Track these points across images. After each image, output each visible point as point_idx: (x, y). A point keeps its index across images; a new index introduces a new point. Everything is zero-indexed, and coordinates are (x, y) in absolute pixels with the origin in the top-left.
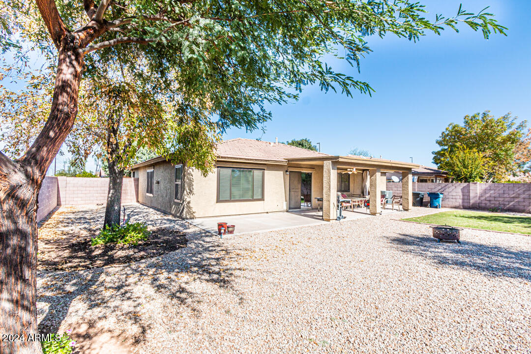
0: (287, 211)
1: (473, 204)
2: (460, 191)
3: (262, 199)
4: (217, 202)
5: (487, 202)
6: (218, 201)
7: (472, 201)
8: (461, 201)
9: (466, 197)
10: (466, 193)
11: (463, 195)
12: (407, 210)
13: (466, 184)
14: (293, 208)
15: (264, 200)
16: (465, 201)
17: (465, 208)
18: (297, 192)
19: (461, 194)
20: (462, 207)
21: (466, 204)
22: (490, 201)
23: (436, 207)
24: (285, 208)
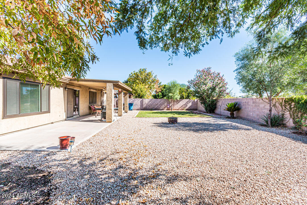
0: (66, 120)
1: (145, 108)
2: (140, 102)
3: (49, 112)
4: (3, 118)
5: (149, 107)
6: (5, 116)
7: (144, 106)
8: (140, 106)
9: (142, 105)
10: (142, 103)
11: (141, 104)
12: (127, 112)
13: (141, 99)
14: (69, 117)
15: (50, 112)
16: (142, 106)
17: (141, 110)
18: (71, 104)
19: (140, 103)
20: (140, 109)
21: (142, 108)
22: (149, 106)
23: (132, 110)
24: (64, 117)
